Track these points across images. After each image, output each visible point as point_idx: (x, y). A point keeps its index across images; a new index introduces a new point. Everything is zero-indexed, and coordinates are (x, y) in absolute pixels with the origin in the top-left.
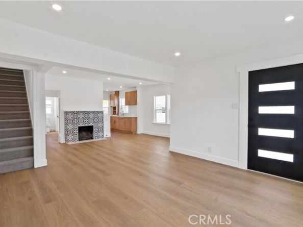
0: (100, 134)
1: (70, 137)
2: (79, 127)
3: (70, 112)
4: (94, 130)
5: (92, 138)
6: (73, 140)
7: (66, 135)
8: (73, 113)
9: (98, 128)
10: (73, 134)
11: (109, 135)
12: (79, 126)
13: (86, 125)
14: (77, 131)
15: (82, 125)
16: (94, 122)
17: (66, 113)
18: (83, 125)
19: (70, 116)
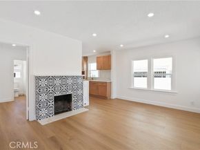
0: (79, 104)
1: (43, 112)
2: (55, 97)
3: (43, 77)
4: (73, 99)
5: (70, 109)
6: (48, 115)
7: (38, 109)
8: (48, 78)
9: (77, 96)
10: (48, 107)
11: (88, 104)
12: (55, 95)
13: (64, 93)
14: (52, 103)
15: (58, 94)
16: (73, 90)
17: (38, 78)
18: (60, 94)
19: (43, 83)
